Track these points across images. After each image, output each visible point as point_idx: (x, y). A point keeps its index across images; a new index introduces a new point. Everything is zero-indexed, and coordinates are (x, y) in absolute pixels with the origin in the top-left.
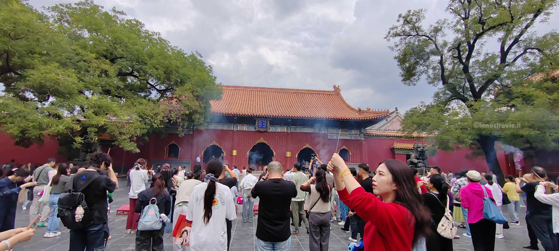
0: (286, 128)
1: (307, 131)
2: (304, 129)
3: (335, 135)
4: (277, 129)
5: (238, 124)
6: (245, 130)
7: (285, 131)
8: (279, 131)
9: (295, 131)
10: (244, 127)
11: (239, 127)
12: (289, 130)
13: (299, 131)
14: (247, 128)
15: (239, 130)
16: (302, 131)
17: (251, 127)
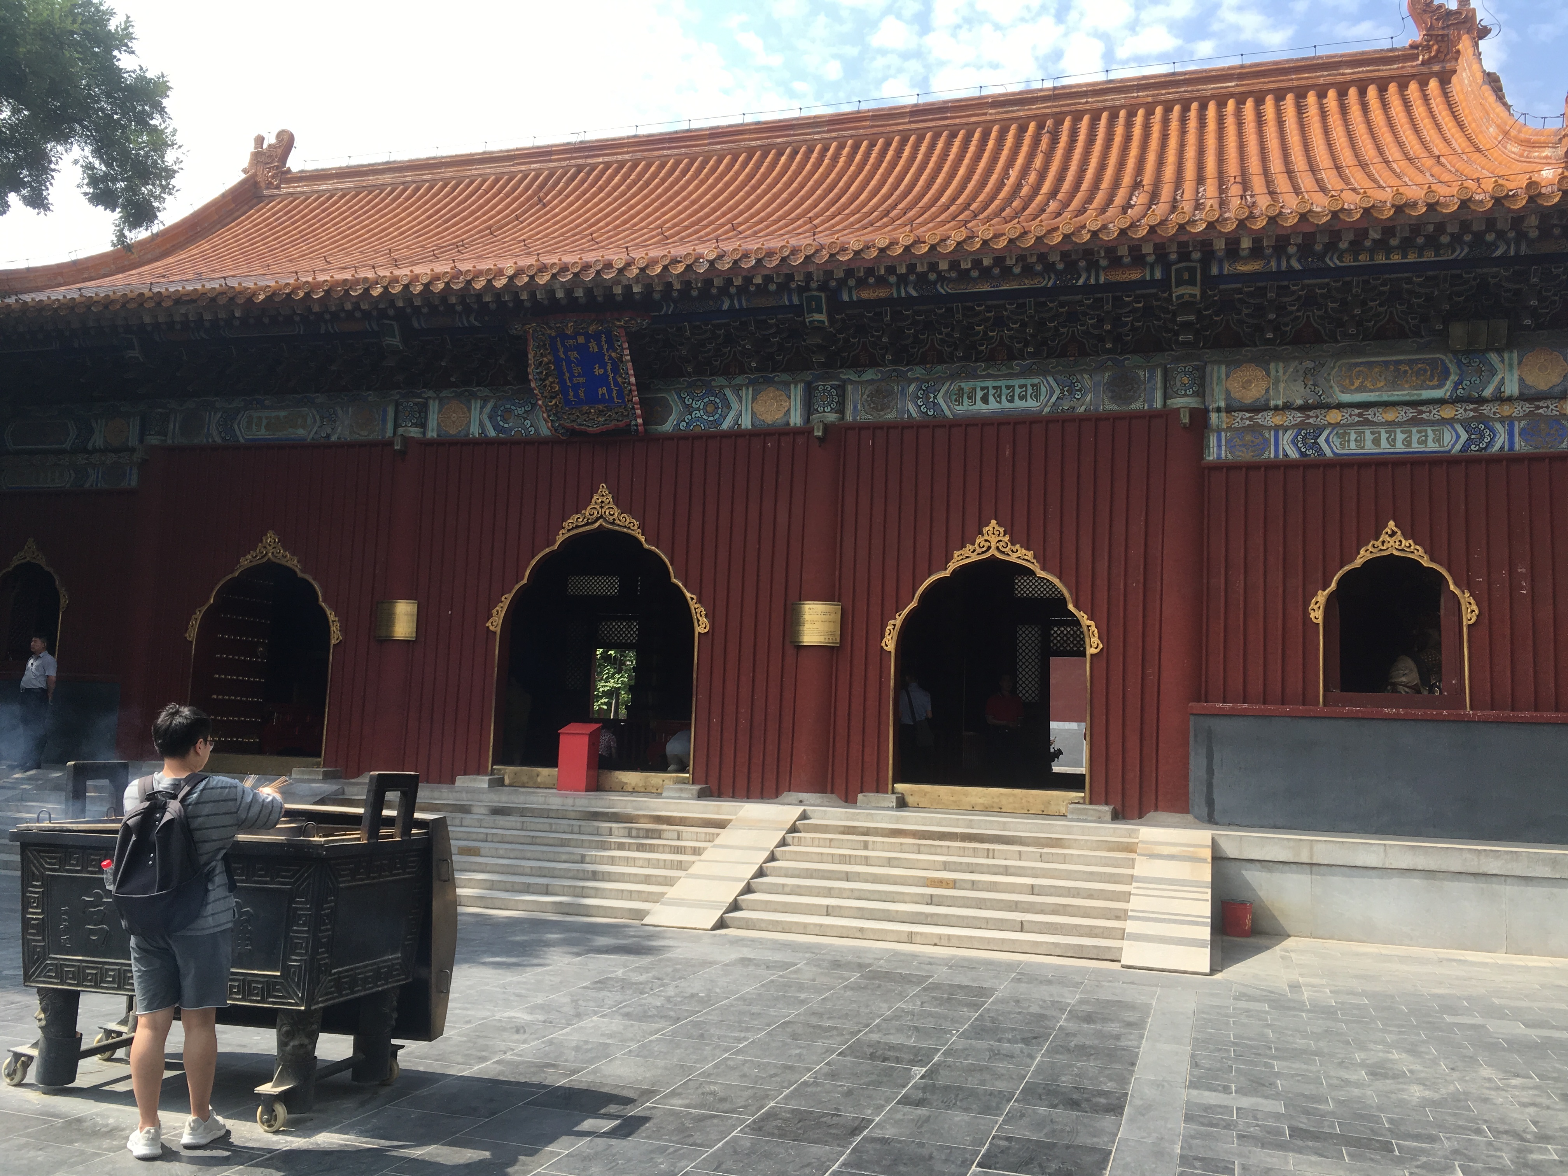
0: (797, 393)
1: (993, 405)
2: (966, 386)
3: (1293, 418)
4: (727, 411)
5: (430, 393)
6: (477, 436)
7: (788, 424)
8: (743, 427)
9: (882, 410)
10: (469, 410)
11: (436, 417)
12: (828, 409)
13: (914, 415)
14: (490, 418)
15: (438, 435)
16: (948, 413)
17: (521, 411)
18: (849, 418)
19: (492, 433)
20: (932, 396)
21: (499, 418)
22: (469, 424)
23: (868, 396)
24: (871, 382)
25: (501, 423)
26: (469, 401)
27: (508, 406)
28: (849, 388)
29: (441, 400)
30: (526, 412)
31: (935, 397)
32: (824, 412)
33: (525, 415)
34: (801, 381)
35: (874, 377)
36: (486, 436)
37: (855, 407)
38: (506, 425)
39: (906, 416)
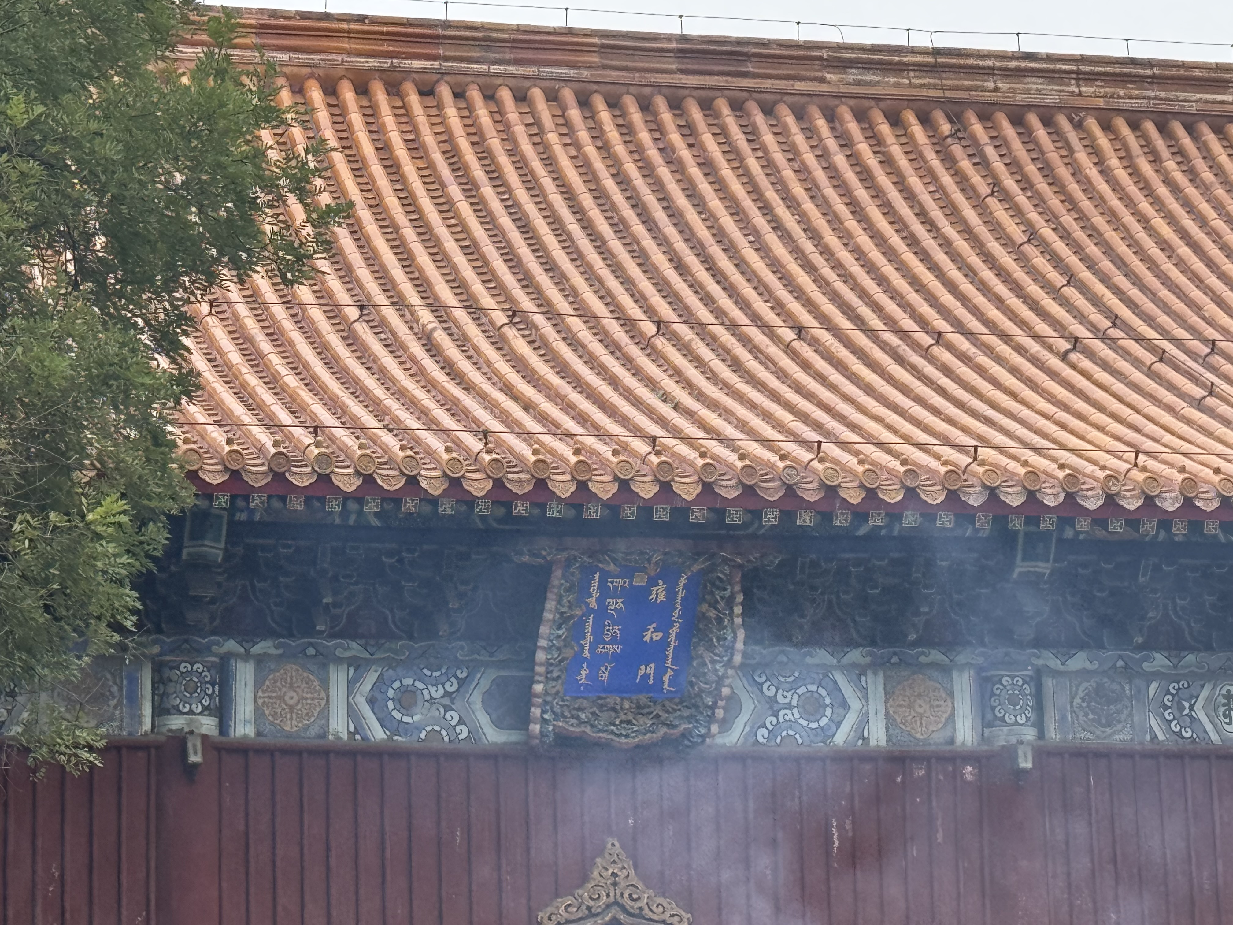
0: (965, 687)
4: (841, 711)
5: (231, 645)
6: (345, 737)
7: (952, 741)
8: (873, 743)
9: (1109, 725)
10: (325, 684)
11: (250, 695)
12: (1022, 720)
13: (1161, 737)
14: (371, 702)
15: (259, 734)
16: (1214, 737)
17: (437, 692)
18: (1053, 734)
19: (378, 734)
20: (1187, 705)
21: (390, 705)
22: (325, 714)
23: (1083, 700)
24: (1084, 673)
25: (397, 715)
26: (324, 666)
27: (408, 681)
28: (1048, 683)
29: (260, 661)
30: (447, 694)
31: (1191, 708)
32: (1016, 723)
33: (446, 701)
34: (969, 665)
35: (1088, 665)
36: (365, 739)
37: (1063, 718)
38: (406, 719)
39: (1148, 737)
